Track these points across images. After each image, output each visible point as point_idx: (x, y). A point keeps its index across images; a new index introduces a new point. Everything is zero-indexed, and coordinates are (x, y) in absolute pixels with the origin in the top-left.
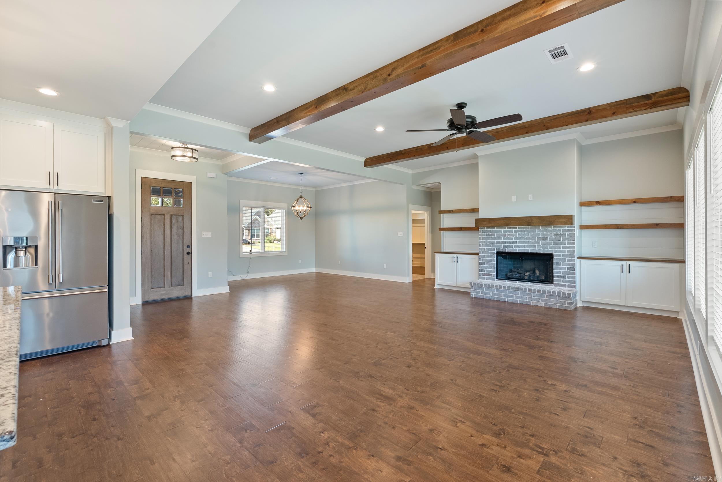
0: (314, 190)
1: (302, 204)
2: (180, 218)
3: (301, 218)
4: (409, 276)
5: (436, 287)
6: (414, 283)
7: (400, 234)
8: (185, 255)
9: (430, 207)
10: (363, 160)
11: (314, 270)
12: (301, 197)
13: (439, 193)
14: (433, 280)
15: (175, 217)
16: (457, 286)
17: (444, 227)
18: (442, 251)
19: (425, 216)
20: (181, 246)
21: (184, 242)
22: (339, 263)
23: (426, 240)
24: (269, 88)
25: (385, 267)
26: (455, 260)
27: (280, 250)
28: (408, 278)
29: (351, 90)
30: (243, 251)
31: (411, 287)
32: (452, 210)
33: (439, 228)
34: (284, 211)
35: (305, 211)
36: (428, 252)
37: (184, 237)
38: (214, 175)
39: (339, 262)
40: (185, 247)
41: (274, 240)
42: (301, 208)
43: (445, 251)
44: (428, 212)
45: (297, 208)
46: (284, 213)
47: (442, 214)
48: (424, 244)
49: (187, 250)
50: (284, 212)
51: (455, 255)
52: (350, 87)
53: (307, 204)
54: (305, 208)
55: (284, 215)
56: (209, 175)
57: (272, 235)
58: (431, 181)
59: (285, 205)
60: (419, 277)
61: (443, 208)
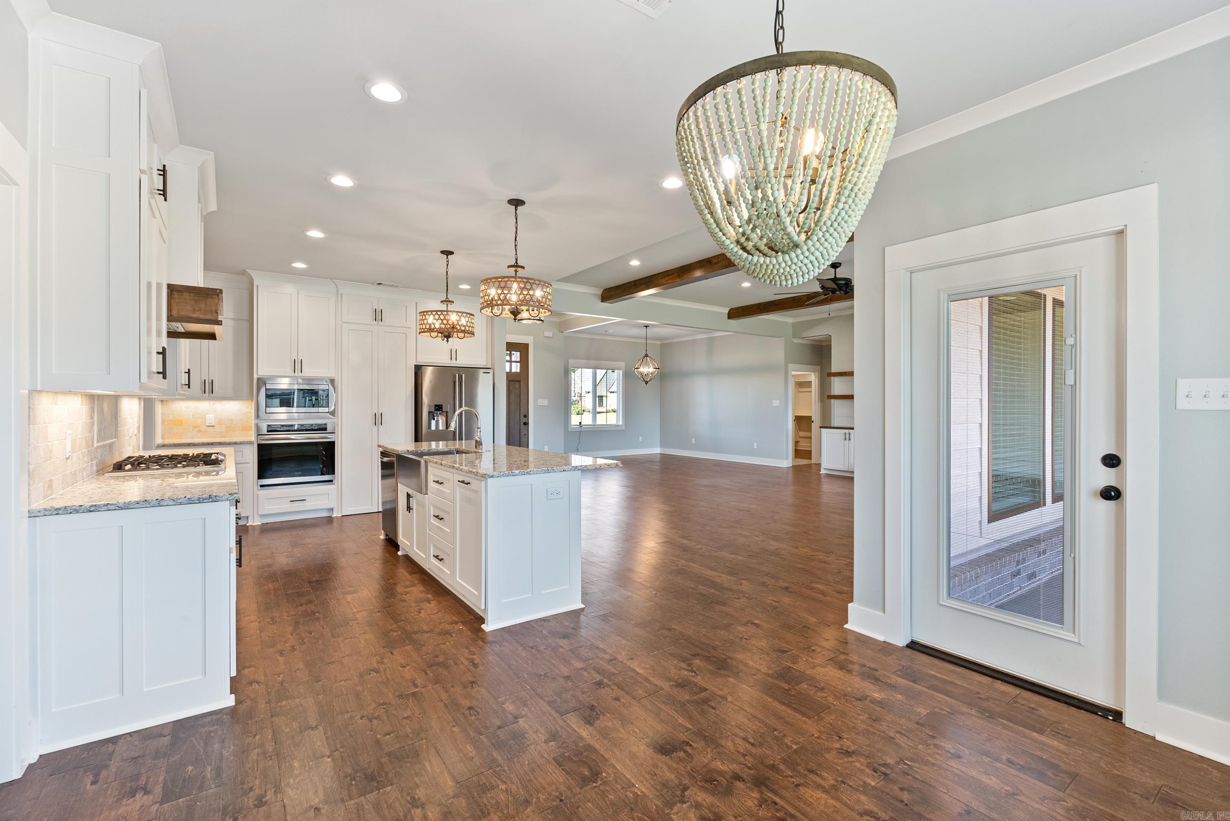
0: (659, 343)
1: (647, 364)
2: (517, 385)
3: (646, 383)
4: (787, 458)
5: (823, 472)
6: (796, 468)
7: (776, 403)
8: (522, 426)
9: (819, 367)
10: (726, 311)
11: (657, 450)
12: (646, 356)
13: (829, 347)
14: (819, 465)
15: (512, 383)
16: (849, 470)
17: (835, 394)
18: (832, 425)
19: (813, 378)
20: (518, 416)
21: (521, 412)
22: (693, 442)
23: (812, 410)
24: (635, 263)
25: (755, 447)
26: (847, 437)
27: (615, 423)
28: (786, 462)
29: (715, 264)
30: (572, 424)
31: (791, 475)
32: (845, 372)
33: (828, 396)
34: (621, 371)
35: (652, 373)
36: (815, 426)
37: (521, 405)
38: (550, 334)
39: (693, 439)
40: (522, 416)
41: (584, 411)
42: (647, 369)
43: (836, 425)
44: (817, 373)
45: (641, 369)
46: (621, 375)
47: (832, 378)
48: (810, 418)
49: (524, 420)
50: (621, 373)
51: (847, 431)
52: (714, 261)
53: (653, 365)
54: (651, 370)
55: (621, 377)
56: (547, 334)
57: (580, 403)
58: (818, 332)
59: (622, 364)
60: (803, 462)
61: (834, 369)
